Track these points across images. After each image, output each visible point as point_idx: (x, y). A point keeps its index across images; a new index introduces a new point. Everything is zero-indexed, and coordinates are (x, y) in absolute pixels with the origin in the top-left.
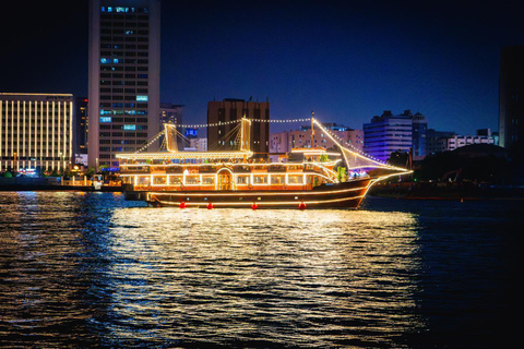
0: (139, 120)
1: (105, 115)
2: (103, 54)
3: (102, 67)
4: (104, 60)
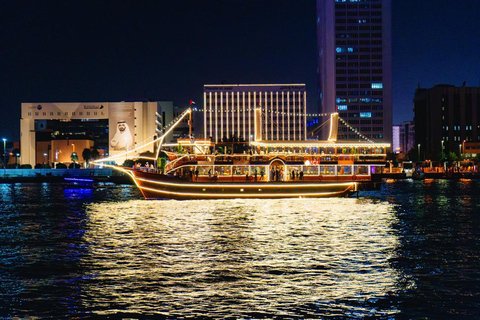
0: (375, 108)
1: (341, 104)
2: (338, 44)
3: (338, 56)
4: (339, 50)
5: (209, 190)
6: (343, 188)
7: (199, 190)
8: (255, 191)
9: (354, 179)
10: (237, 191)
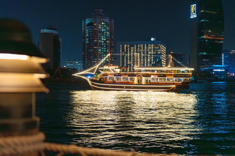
5: (112, 87)
6: (170, 88)
7: (108, 87)
8: (130, 88)
9: (173, 84)
10: (123, 87)
